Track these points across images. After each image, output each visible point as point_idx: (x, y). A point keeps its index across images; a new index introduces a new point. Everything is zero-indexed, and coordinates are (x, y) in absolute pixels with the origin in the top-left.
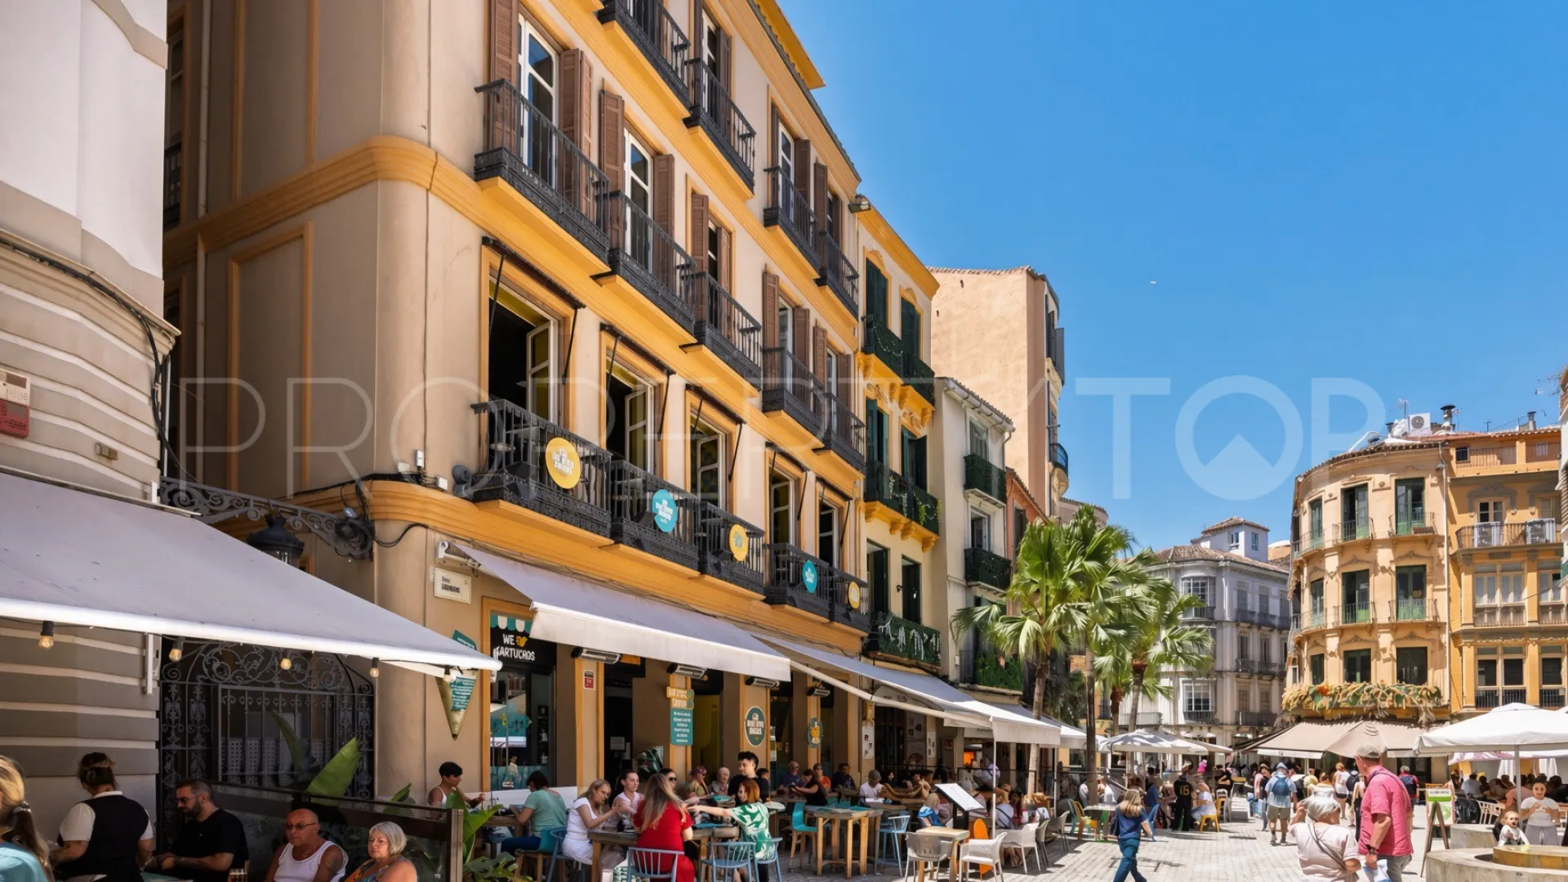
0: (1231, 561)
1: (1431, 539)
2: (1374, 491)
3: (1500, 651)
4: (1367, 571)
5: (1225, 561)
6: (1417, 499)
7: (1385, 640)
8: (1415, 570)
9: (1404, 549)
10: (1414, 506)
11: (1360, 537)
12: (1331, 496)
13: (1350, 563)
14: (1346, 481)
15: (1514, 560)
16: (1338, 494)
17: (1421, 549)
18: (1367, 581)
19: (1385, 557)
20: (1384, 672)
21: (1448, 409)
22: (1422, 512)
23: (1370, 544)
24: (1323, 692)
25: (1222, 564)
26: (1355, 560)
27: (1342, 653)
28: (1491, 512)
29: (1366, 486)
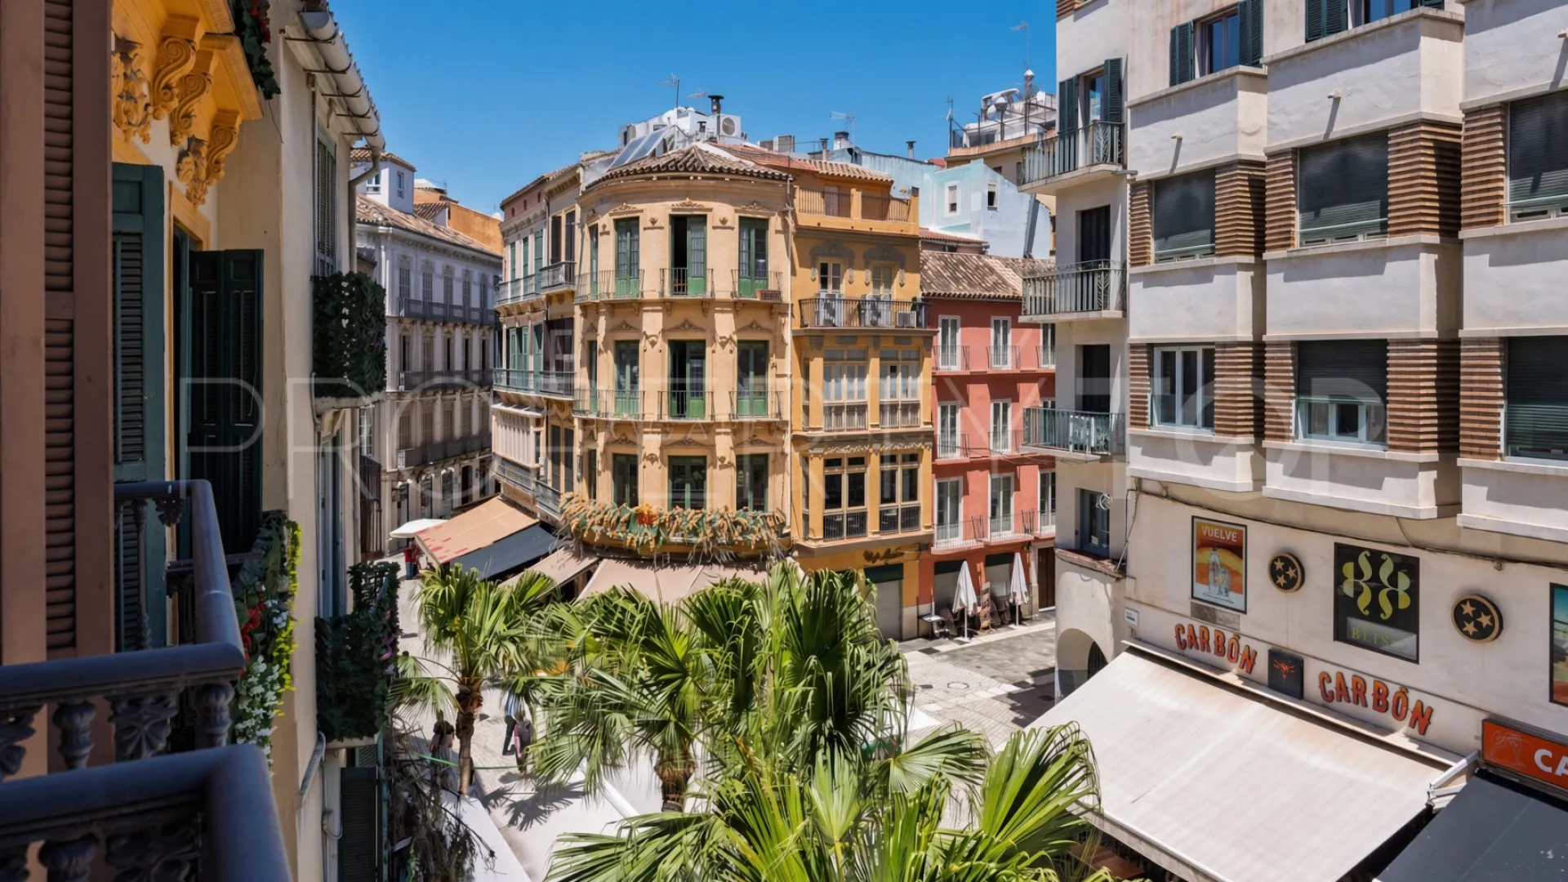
0: (395, 226)
1: (773, 306)
2: (714, 228)
3: (845, 462)
4: (703, 343)
5: (388, 225)
6: (761, 250)
7: (724, 445)
8: (756, 346)
9: (748, 317)
10: (758, 256)
11: (691, 295)
12: (653, 222)
13: (677, 328)
14: (677, 203)
15: (861, 344)
16: (664, 222)
17: (763, 319)
18: (701, 356)
19: (725, 324)
20: (721, 488)
21: (717, 99)
22: (765, 266)
23: (707, 306)
24: (642, 518)
25: (382, 229)
26: (687, 325)
27: (666, 459)
28: (830, 276)
29: (702, 219)
